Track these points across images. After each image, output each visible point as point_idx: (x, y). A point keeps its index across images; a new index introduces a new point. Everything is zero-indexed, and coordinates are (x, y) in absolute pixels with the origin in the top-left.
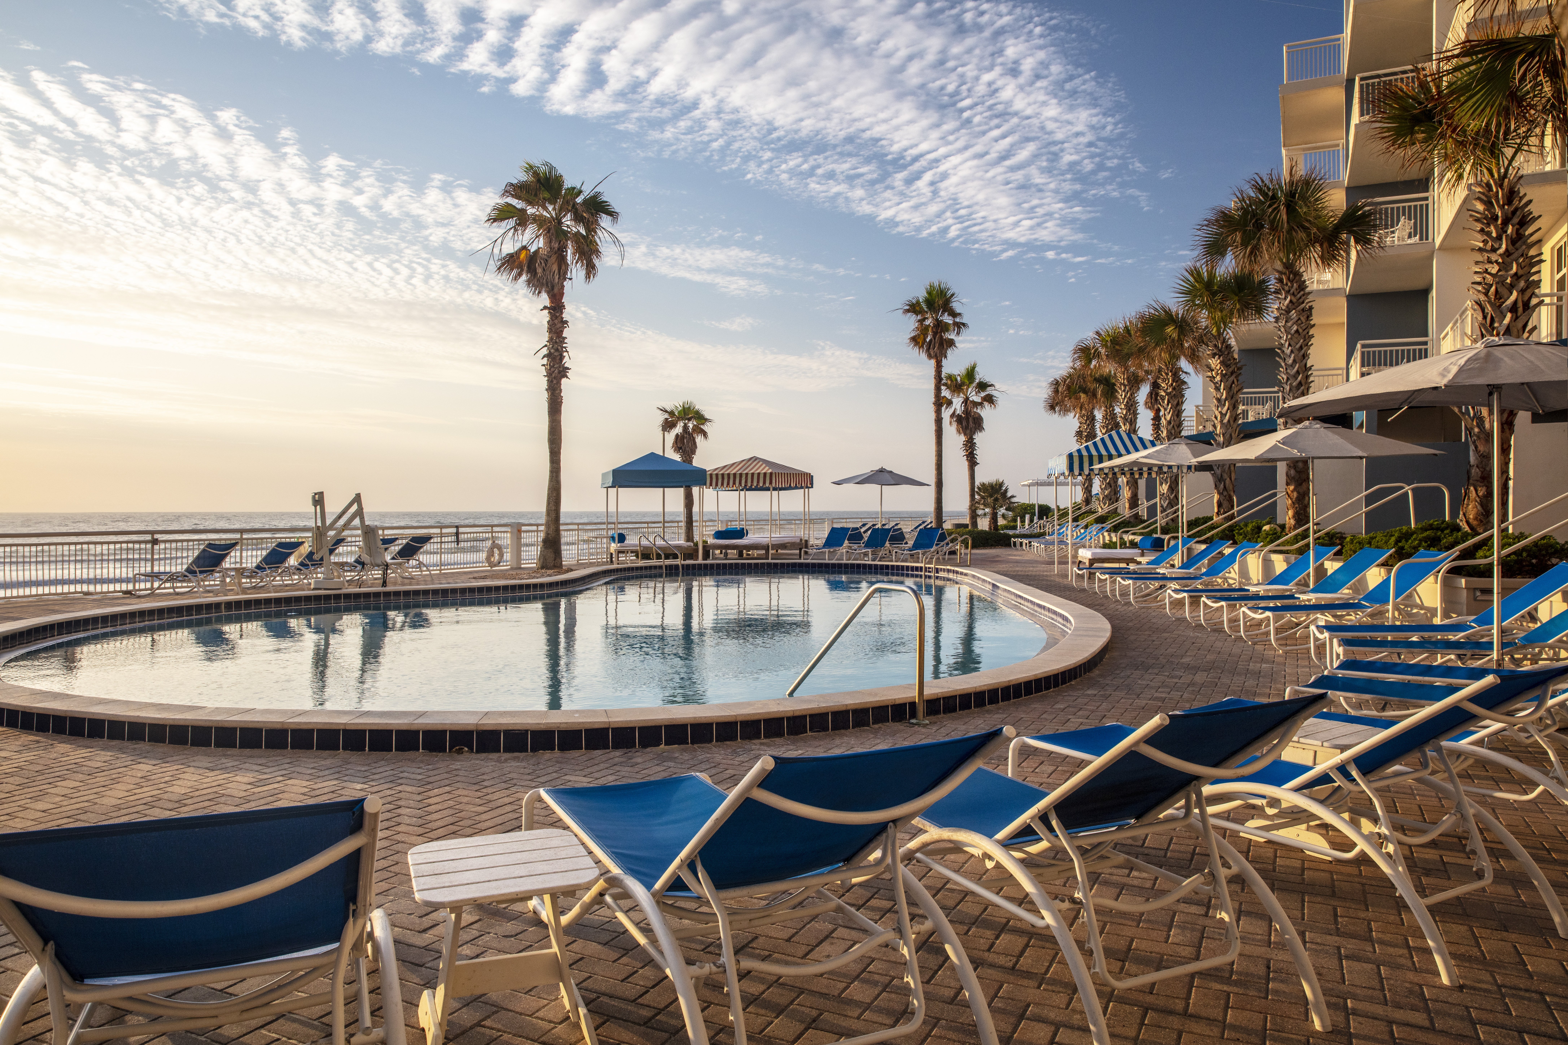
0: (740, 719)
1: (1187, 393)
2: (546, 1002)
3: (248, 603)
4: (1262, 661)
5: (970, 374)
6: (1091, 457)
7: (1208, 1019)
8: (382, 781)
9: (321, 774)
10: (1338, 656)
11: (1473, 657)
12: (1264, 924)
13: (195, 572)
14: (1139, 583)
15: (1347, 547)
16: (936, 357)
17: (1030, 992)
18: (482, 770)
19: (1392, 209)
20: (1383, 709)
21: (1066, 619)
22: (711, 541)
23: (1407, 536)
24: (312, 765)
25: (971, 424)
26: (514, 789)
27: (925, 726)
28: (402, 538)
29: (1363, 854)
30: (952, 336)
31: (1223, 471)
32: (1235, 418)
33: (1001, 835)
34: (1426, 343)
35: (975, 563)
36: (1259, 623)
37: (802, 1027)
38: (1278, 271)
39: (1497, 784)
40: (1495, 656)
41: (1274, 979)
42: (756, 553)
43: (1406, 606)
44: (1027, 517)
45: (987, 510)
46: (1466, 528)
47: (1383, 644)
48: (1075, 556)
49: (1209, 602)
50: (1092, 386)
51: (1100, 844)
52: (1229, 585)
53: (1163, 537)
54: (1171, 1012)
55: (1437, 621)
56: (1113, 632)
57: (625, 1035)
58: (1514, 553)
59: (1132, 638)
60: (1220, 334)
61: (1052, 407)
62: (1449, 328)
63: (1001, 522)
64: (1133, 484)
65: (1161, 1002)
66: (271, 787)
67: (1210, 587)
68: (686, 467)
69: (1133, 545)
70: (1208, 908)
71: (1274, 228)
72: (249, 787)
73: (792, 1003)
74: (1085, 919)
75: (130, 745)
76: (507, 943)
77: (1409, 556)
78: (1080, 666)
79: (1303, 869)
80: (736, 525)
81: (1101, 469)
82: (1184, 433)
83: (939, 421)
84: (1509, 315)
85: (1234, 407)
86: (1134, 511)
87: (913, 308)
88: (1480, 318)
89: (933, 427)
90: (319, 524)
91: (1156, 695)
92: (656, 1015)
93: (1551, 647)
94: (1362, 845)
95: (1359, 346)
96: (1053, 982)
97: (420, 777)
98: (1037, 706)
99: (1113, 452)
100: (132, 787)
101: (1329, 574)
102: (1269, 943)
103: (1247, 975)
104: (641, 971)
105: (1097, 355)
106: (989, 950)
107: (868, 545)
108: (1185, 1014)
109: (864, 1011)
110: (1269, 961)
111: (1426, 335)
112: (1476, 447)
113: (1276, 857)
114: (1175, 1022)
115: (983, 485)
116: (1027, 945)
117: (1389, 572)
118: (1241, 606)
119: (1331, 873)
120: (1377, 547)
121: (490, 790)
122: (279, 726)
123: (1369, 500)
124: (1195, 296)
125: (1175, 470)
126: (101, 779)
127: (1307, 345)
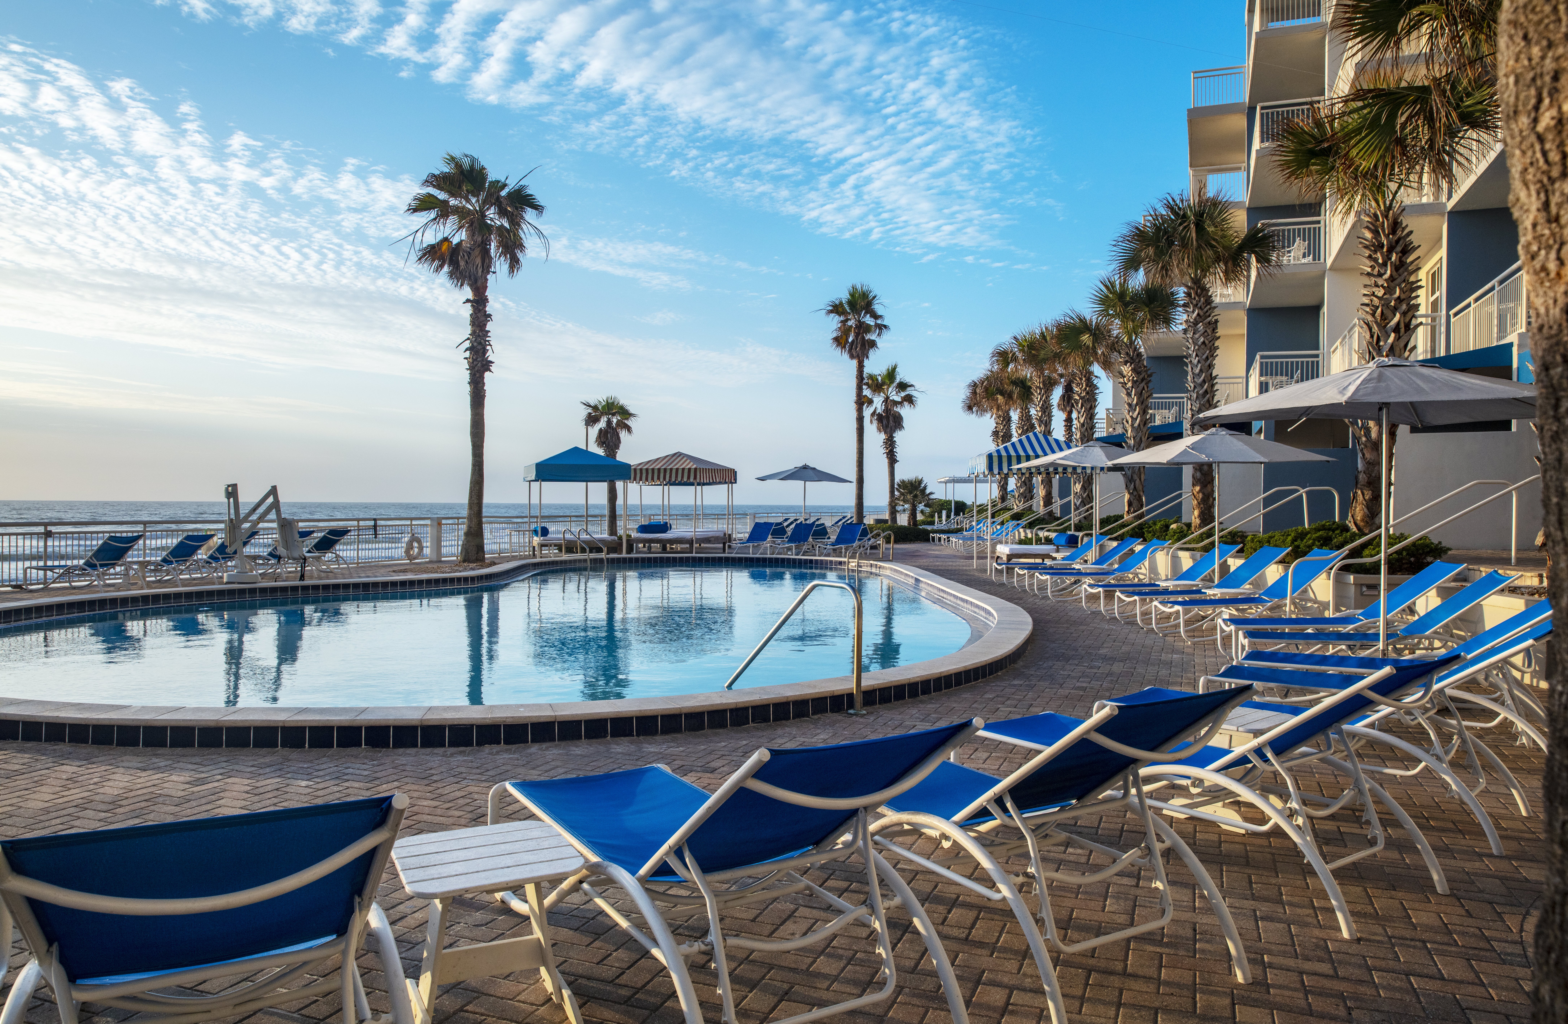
0: (684, 711)
1: (1100, 398)
2: (525, 986)
3: (156, 598)
4: (1173, 651)
5: (891, 374)
6: (1009, 457)
7: (1145, 977)
8: (327, 778)
9: (261, 771)
10: (1243, 647)
11: (1363, 647)
12: (1189, 892)
13: (95, 566)
14: (1055, 578)
15: (1249, 545)
16: (858, 357)
17: (983, 960)
18: (429, 765)
19: (1289, 230)
20: (1286, 696)
21: (989, 613)
22: (634, 535)
23: (1302, 535)
24: (251, 763)
25: (892, 423)
26: (464, 783)
27: (863, 716)
28: (318, 531)
29: (1277, 827)
30: (872, 336)
31: (1133, 472)
32: (1145, 422)
33: (958, 817)
34: (1317, 356)
35: (898, 558)
36: (1168, 616)
37: (776, 999)
38: (1187, 286)
39: (1383, 761)
40: (1381, 646)
41: (1200, 940)
42: (679, 547)
43: (1301, 600)
44: (944, 513)
45: (906, 506)
46: (1354, 529)
47: (1282, 636)
48: (993, 551)
49: (1123, 597)
50: (1008, 388)
51: (1043, 824)
52: (1140, 580)
53: (1077, 534)
54: (1112, 973)
55: (1329, 614)
56: (1034, 625)
57: (607, 1014)
58: (1396, 552)
59: (1051, 630)
60: (1132, 342)
61: (970, 408)
62: (1338, 343)
63: (920, 517)
64: (1048, 483)
65: (1102, 964)
66: (210, 786)
67: (1121, 583)
68: (610, 462)
69: (1048, 541)
70: (1139, 880)
71: (1184, 245)
72: (187, 786)
73: (763, 978)
74: (1038, 892)
75: (49, 746)
76: (478, 932)
77: (1304, 554)
78: (1006, 658)
79: (1220, 842)
80: (659, 519)
81: (1019, 469)
82: (1096, 435)
83: (860, 420)
84: (1393, 335)
85: (1144, 412)
86: (1049, 509)
87: (836, 309)
88: (1368, 336)
89: (854, 425)
90: (233, 517)
91: (1078, 684)
92: (635, 994)
93: (1427, 638)
94: (1276, 819)
95: (1258, 357)
96: (1004, 950)
97: (366, 773)
98: (967, 695)
99: (1031, 453)
100: (58, 789)
101: (1232, 570)
102: (1195, 908)
103: (1177, 937)
104: (614, 954)
105: (1015, 359)
106: (943, 923)
107: (791, 540)
108: (1125, 974)
109: (833, 983)
110: (1195, 924)
111: (1317, 348)
112: (1363, 455)
113: (1195, 831)
114: (1116, 981)
115: (903, 482)
116: (977, 918)
117: (1286, 569)
118: (1151, 601)
119: (1245, 844)
120: (1276, 546)
121: (439, 785)
122: (213, 724)
123: (1267, 502)
124: (1109, 307)
125: (1089, 471)
126: (21, 782)
127: (1212, 356)
